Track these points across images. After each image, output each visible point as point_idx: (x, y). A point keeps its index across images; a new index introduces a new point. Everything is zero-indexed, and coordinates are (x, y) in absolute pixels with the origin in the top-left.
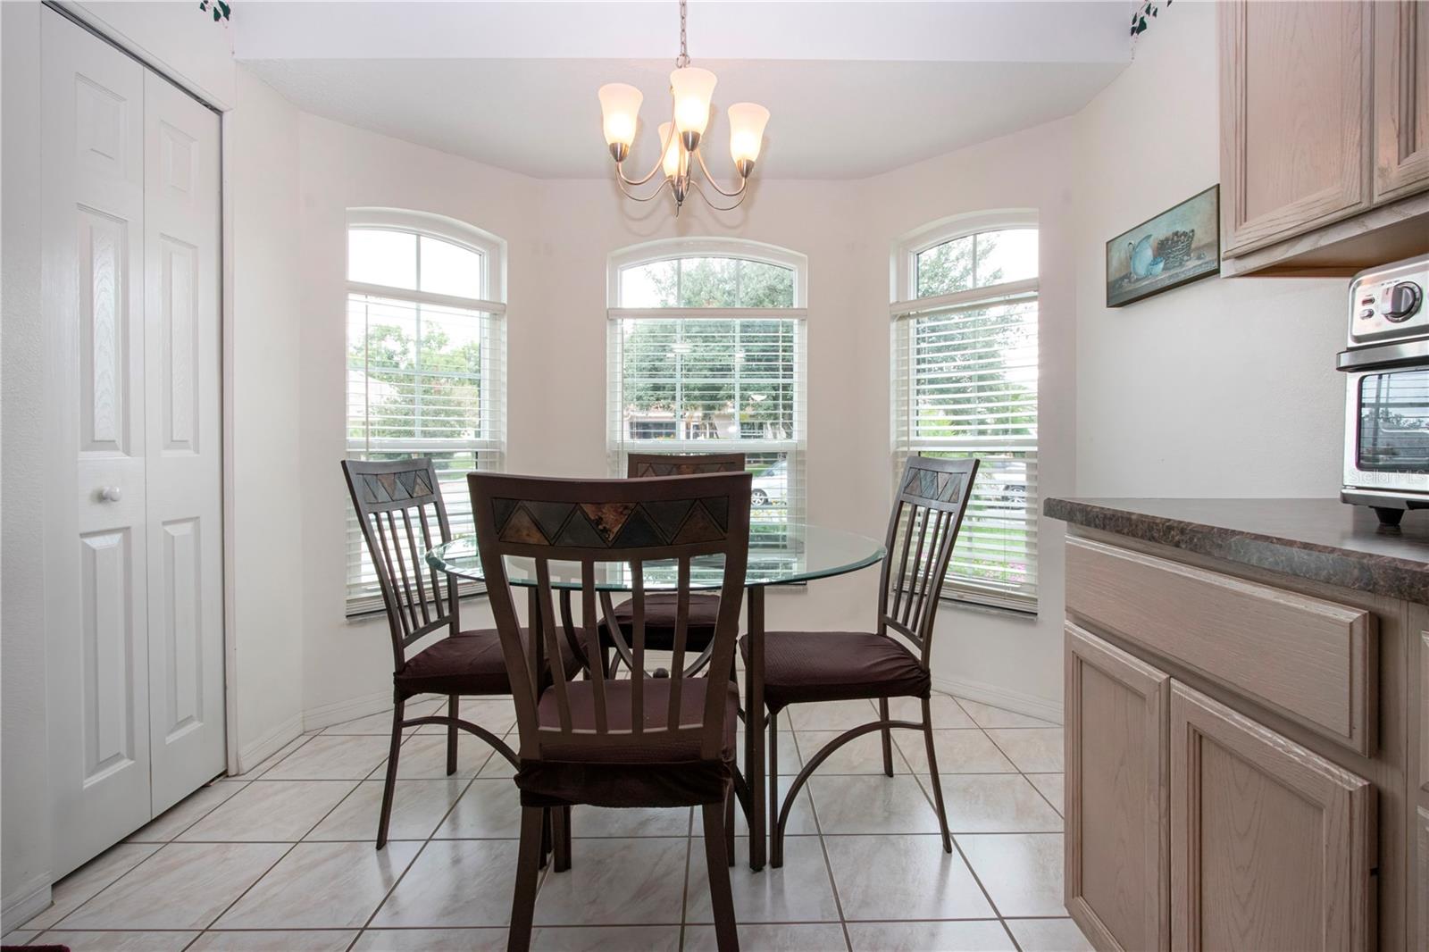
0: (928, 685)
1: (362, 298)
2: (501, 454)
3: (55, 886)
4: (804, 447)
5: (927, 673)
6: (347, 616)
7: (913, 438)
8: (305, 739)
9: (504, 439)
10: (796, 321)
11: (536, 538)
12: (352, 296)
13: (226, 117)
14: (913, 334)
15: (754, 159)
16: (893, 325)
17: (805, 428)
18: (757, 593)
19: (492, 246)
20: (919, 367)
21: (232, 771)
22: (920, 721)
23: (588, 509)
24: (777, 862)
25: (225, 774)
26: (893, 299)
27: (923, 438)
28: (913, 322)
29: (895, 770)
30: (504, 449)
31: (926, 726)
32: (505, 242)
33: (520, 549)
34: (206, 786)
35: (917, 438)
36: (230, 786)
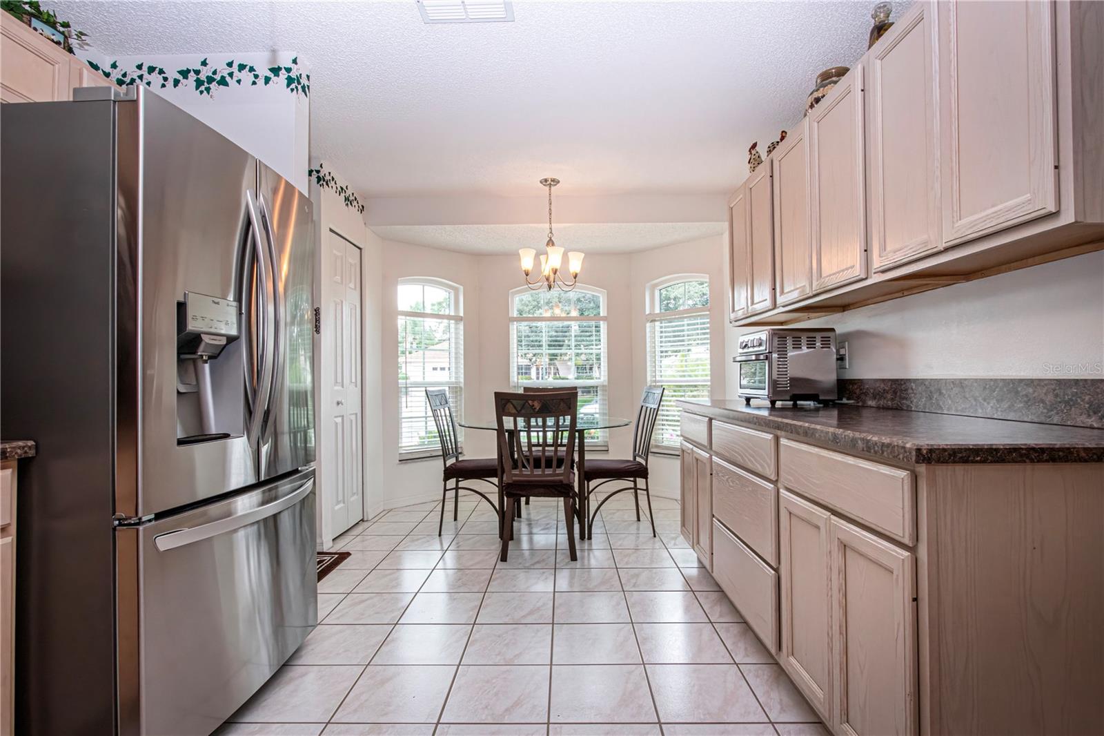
0: (647, 474)
1: (404, 317)
2: (461, 388)
3: (333, 540)
4: (606, 383)
5: (647, 469)
6: (400, 461)
7: (658, 378)
8: (385, 512)
9: (462, 380)
10: (601, 322)
11: (514, 411)
12: (399, 317)
13: (363, 251)
14: (658, 329)
15: (578, 272)
16: (648, 325)
17: (606, 374)
18: (581, 432)
19: (456, 290)
20: (662, 345)
21: (365, 519)
22: (645, 488)
23: (530, 402)
24: (590, 538)
25: (362, 520)
26: (647, 312)
27: (663, 379)
28: (657, 324)
29: (641, 519)
30: (462, 385)
31: (647, 490)
32: (461, 288)
33: (509, 415)
34: (357, 523)
35: (660, 379)
36: (366, 525)
